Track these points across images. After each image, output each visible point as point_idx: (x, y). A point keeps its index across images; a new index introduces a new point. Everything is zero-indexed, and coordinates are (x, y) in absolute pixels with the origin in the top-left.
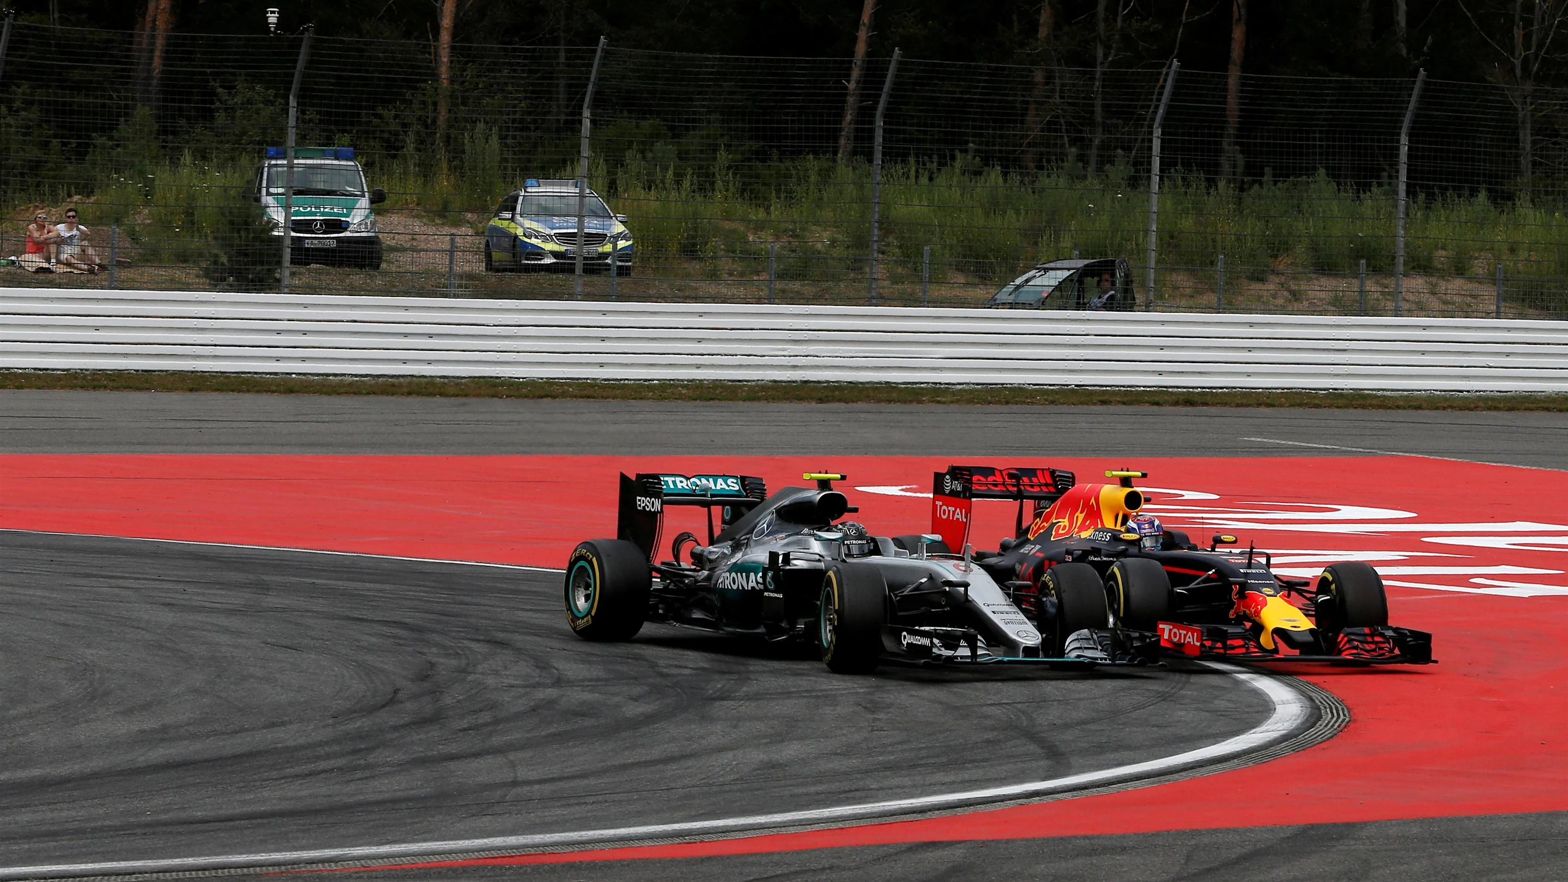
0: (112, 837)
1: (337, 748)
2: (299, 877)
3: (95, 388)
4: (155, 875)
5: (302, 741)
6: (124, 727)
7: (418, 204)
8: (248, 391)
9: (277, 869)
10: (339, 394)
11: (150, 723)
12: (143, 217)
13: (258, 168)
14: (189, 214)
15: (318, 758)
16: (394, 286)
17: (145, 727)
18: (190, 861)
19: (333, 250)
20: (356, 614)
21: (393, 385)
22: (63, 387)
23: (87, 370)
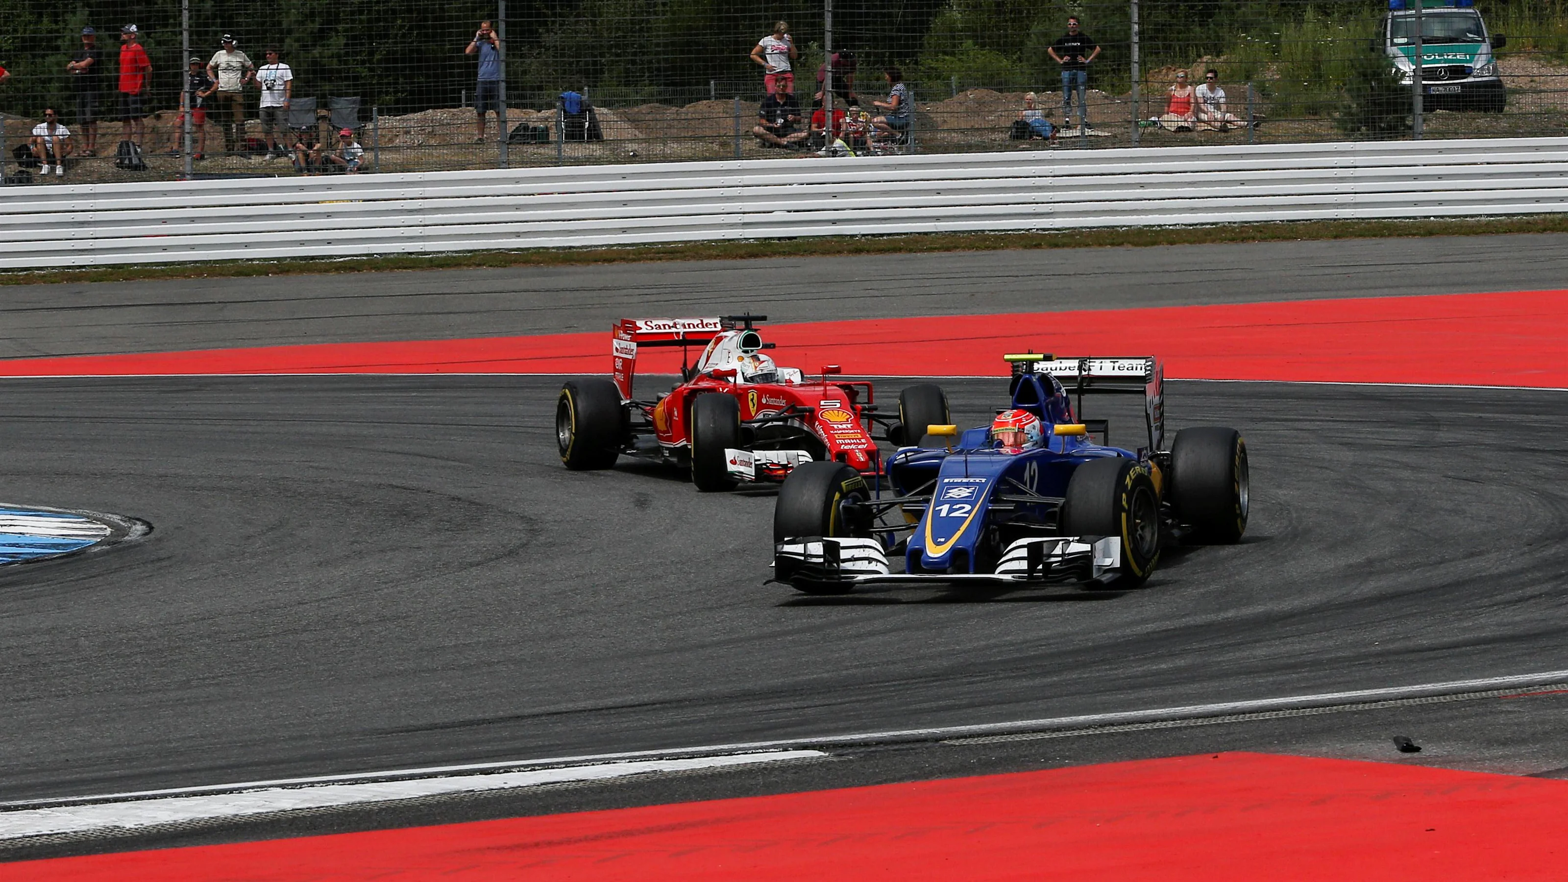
0: (1348, 667)
1: (1539, 574)
2: (1537, 699)
3: (1243, 240)
4: (1399, 701)
5: (1503, 569)
6: (1330, 563)
7: (1534, 47)
8: (1390, 235)
9: (1513, 692)
10: (1477, 234)
11: (1356, 559)
12: (1272, 73)
13: (1382, 21)
14: (1316, 67)
15: (1523, 585)
16: (1520, 128)
17: (1351, 561)
18: (1429, 687)
19: (1457, 96)
20: (1527, 445)
21: (1528, 223)
22: (1213, 241)
23: (1235, 223)
